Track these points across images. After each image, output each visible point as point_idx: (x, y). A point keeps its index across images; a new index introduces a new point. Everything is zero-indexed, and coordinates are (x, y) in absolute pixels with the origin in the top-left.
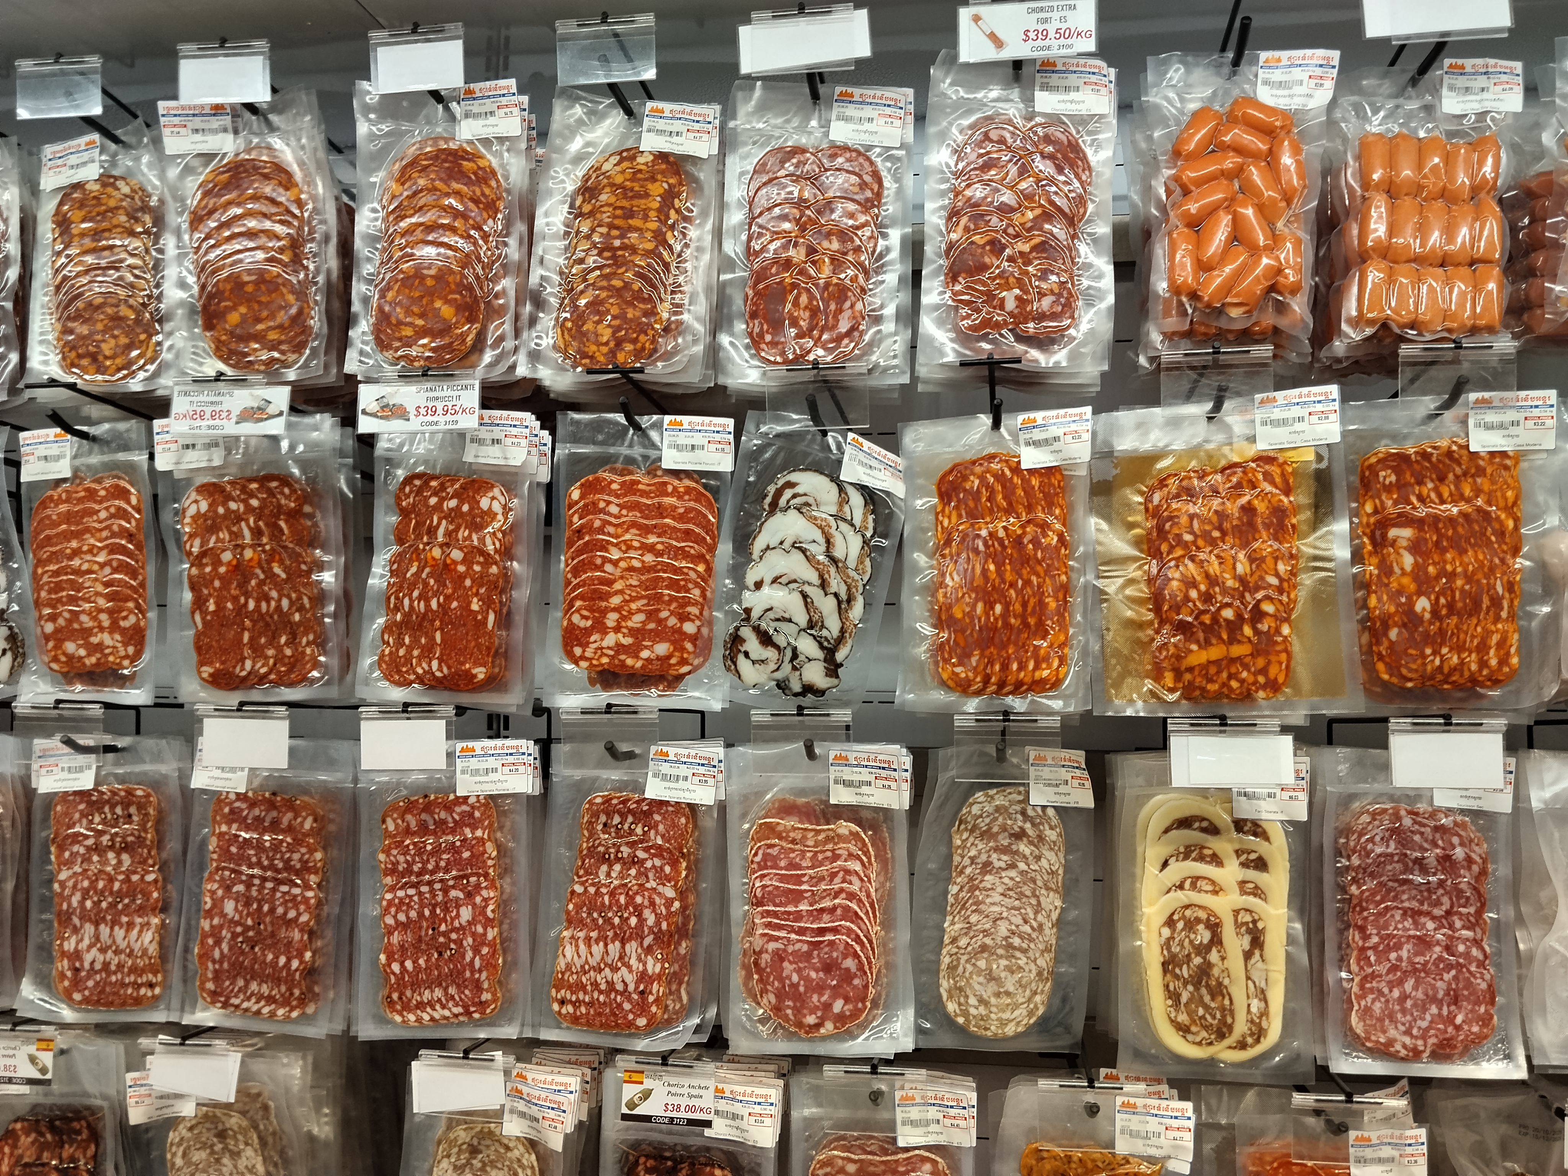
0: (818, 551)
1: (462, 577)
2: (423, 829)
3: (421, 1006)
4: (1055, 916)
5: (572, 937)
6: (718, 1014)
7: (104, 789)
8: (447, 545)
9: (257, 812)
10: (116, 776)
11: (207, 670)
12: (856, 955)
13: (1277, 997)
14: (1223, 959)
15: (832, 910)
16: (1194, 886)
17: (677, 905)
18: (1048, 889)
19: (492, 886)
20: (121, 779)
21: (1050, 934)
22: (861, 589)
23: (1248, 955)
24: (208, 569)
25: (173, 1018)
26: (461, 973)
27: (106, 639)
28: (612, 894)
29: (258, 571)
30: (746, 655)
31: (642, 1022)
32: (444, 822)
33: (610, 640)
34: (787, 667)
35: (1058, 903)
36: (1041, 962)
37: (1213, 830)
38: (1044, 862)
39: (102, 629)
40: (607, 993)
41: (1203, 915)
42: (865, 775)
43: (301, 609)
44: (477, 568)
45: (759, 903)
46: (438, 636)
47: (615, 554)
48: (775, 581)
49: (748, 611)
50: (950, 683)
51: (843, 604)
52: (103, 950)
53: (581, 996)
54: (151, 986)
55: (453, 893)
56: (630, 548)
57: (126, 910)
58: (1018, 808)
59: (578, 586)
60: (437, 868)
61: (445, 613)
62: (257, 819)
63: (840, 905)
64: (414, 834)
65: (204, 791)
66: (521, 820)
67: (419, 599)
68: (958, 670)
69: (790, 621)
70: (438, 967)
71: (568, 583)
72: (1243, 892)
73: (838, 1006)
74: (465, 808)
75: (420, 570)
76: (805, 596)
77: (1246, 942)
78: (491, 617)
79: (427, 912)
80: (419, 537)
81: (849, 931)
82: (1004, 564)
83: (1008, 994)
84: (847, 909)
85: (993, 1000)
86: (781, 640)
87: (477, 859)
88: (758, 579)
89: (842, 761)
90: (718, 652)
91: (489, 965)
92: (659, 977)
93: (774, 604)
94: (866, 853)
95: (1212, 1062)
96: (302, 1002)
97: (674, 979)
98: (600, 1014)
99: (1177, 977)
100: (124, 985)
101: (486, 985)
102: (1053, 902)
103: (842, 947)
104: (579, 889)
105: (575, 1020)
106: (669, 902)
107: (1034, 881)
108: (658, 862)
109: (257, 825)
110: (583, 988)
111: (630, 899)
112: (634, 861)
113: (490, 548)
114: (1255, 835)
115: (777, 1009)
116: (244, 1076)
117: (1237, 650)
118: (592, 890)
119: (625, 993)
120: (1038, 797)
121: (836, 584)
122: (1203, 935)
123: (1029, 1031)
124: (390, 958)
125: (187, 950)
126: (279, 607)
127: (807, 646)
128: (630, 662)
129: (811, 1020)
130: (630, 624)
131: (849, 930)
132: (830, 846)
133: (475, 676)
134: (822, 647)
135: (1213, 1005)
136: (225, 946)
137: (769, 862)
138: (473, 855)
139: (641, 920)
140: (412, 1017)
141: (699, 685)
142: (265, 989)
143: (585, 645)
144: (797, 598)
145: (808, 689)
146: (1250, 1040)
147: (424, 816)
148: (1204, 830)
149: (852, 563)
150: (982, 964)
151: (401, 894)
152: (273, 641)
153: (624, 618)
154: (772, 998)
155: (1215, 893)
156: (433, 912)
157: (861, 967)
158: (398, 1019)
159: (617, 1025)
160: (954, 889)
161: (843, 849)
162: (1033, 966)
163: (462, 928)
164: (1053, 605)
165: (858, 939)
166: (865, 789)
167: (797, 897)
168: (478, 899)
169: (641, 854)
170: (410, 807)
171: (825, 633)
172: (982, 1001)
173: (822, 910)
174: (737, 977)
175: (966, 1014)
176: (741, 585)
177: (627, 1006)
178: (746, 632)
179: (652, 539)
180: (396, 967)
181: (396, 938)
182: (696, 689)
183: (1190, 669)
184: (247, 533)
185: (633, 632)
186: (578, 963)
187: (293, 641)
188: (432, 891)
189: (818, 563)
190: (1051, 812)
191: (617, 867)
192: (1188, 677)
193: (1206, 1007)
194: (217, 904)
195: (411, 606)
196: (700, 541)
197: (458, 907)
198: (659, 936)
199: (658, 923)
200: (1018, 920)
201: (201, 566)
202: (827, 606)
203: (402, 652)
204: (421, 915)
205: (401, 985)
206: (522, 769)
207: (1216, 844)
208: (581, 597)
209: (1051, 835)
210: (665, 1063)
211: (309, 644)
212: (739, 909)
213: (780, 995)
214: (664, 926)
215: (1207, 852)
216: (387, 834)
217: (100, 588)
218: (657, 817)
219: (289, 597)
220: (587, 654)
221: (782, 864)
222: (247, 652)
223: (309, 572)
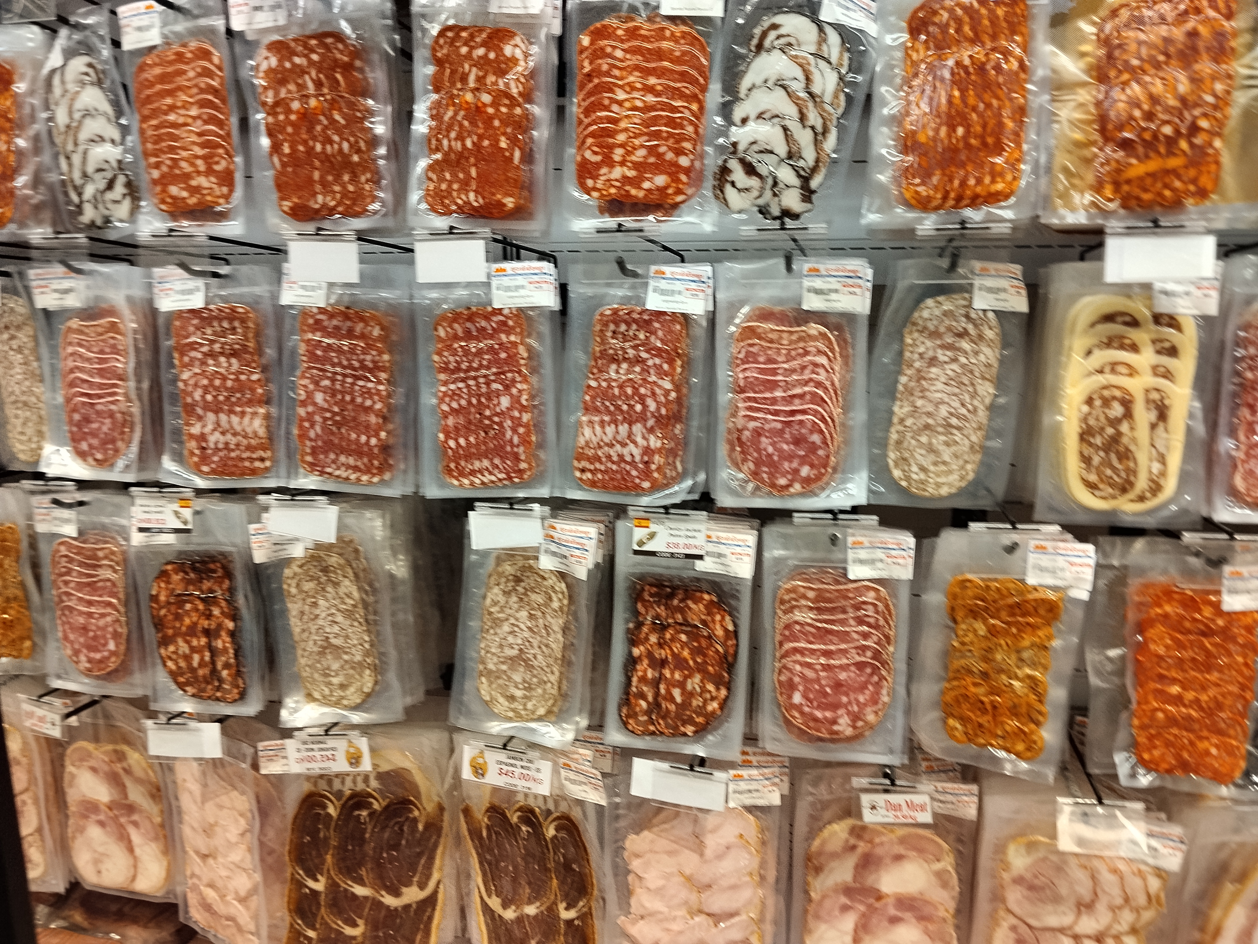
0: (798, 87)
1: (491, 118)
2: (468, 336)
3: (473, 473)
4: (988, 401)
5: (590, 422)
6: (707, 480)
7: (212, 307)
8: (477, 89)
9: (335, 322)
10: (221, 296)
11: (287, 204)
12: (821, 432)
13: (1175, 461)
14: (1132, 429)
15: (801, 396)
16: (1113, 371)
17: (673, 395)
18: (984, 378)
19: (525, 380)
20: (224, 299)
21: (982, 415)
22: (835, 122)
23: (1153, 426)
24: (281, 117)
25: (282, 484)
26: (503, 447)
27: (203, 181)
28: (621, 387)
29: (322, 118)
30: (733, 184)
31: (646, 485)
32: (484, 329)
33: (617, 172)
34: (768, 194)
35: (992, 391)
36: (974, 438)
37: (1134, 323)
38: (982, 357)
39: (199, 173)
40: (617, 463)
41: (1118, 393)
42: (833, 284)
43: (359, 151)
44: (504, 110)
45: (742, 391)
46: (473, 172)
47: (621, 95)
48: (760, 116)
49: (735, 145)
50: (913, 202)
51: (819, 136)
52: (223, 433)
53: (598, 465)
54: (262, 460)
55: (495, 386)
56: (634, 89)
57: (239, 403)
58: (962, 312)
59: (590, 125)
60: (481, 366)
61: (479, 151)
62: (337, 328)
63: (810, 393)
64: (461, 339)
65: (291, 307)
66: (545, 328)
67: (456, 139)
68: (920, 189)
69: (771, 152)
70: (485, 443)
71: (580, 122)
72: (1156, 374)
73: (805, 471)
74: (501, 318)
75: (456, 113)
76: (785, 129)
77: (1153, 416)
78: (517, 154)
79: (474, 401)
80: (453, 84)
81: (816, 413)
82: (967, 89)
83: (944, 463)
84: (814, 394)
85: (932, 468)
86: (763, 170)
87: (512, 359)
88: (744, 115)
89: (815, 272)
90: (710, 182)
91: (525, 442)
92: (659, 451)
93: (758, 137)
94: (832, 350)
95: (1113, 513)
96: (381, 470)
97: (671, 453)
98: (612, 479)
99: (1090, 444)
100: (242, 459)
101: (523, 457)
102: (987, 390)
103: (809, 425)
104: (593, 384)
105: (593, 484)
106: (667, 393)
107: (971, 372)
108: (657, 361)
109: (336, 333)
110: (599, 460)
111: (636, 390)
112: (639, 361)
113: (514, 91)
114: (1170, 326)
115: (755, 474)
116: (341, 527)
117: (1174, 162)
118: (604, 384)
119: (633, 463)
120: (981, 301)
121: (814, 118)
122: (1117, 410)
123: (962, 492)
124: (448, 436)
125: (288, 433)
126: (341, 150)
127: (786, 175)
128: (633, 192)
129: (782, 481)
130: (634, 158)
131: (816, 411)
132: (801, 344)
133: (504, 205)
134: (799, 176)
135: (1119, 466)
136: (318, 429)
137: (750, 358)
138: (509, 356)
139: (645, 406)
140: (466, 481)
141: (692, 210)
142: (351, 461)
143: (595, 178)
144: (778, 133)
145: (787, 213)
146: (1148, 495)
147: (468, 325)
148: (1126, 324)
149: (828, 98)
150: (924, 439)
151: (452, 387)
152: (338, 178)
153: (629, 153)
154: (751, 465)
155: (1131, 375)
156: (479, 401)
157: (825, 442)
158: (456, 482)
159: (627, 488)
160: (903, 379)
161: (812, 346)
162: (966, 442)
163: (503, 413)
164: (1010, 124)
165: (823, 420)
166: (833, 296)
167: (773, 385)
168: (514, 391)
169: (644, 355)
170: (456, 317)
171: (801, 163)
172: (923, 469)
173: (794, 396)
174: (722, 450)
175: (908, 479)
176: (729, 121)
177: (634, 473)
178: (734, 164)
179: (652, 81)
180: (452, 443)
181: (451, 421)
182: (689, 214)
183: (1128, 182)
184: (310, 85)
185: (637, 166)
186: (595, 440)
187: (354, 179)
188: (478, 385)
189: (799, 98)
190: (991, 315)
191: (625, 366)
192: (1126, 188)
193: (1114, 469)
194: (310, 395)
195: (450, 146)
196: (693, 81)
197: (498, 397)
198: (659, 419)
199: (658, 409)
200: (957, 404)
201: (274, 114)
202: (804, 138)
203: (444, 186)
204: (470, 403)
205: (456, 458)
206: (544, 286)
207: (1135, 335)
208: (592, 135)
209: (990, 334)
210: (667, 513)
211: (368, 181)
212: (725, 397)
213: (758, 463)
214: (663, 411)
215: (1127, 341)
216: (440, 339)
217: (195, 138)
218: (657, 325)
219: (348, 141)
220: (599, 186)
221: (761, 359)
222: (318, 188)
223: (364, 118)
